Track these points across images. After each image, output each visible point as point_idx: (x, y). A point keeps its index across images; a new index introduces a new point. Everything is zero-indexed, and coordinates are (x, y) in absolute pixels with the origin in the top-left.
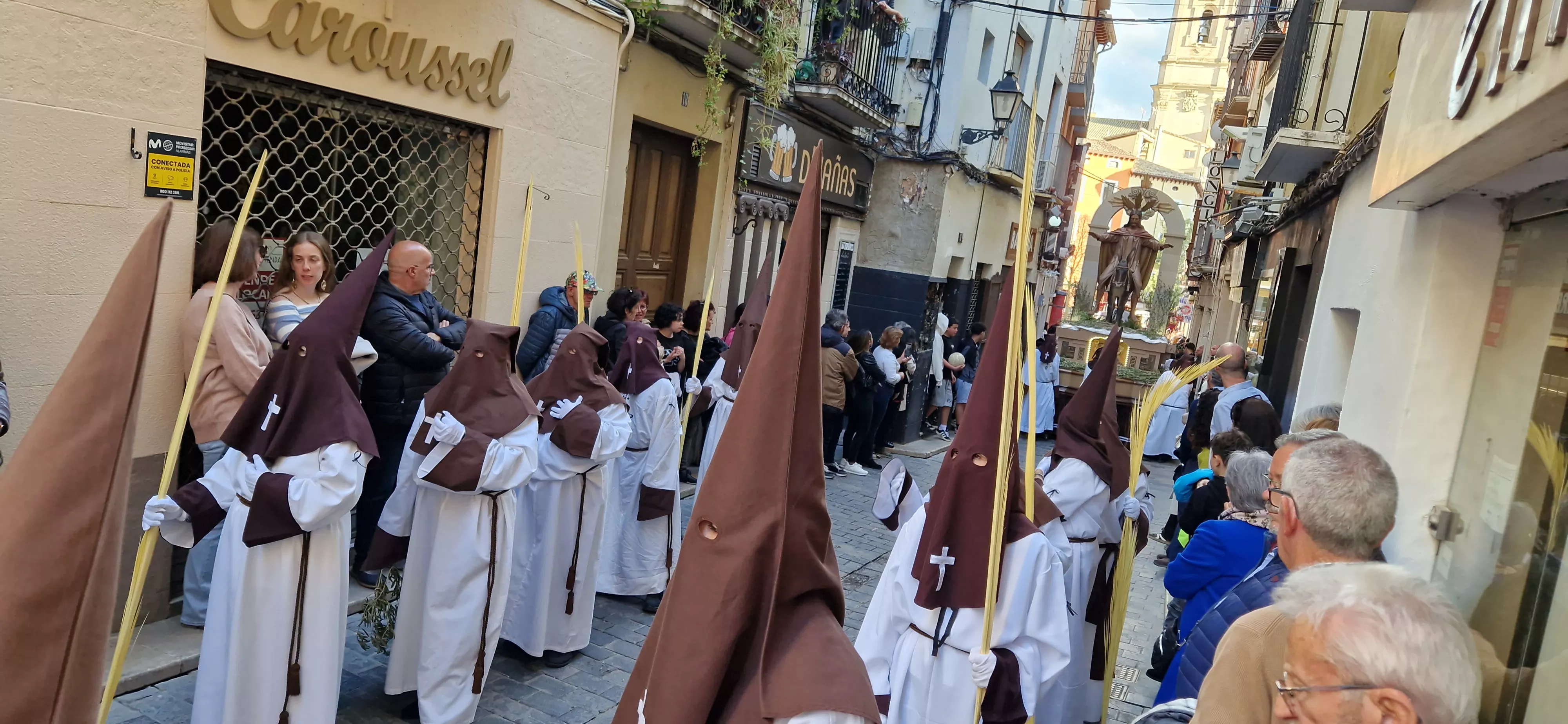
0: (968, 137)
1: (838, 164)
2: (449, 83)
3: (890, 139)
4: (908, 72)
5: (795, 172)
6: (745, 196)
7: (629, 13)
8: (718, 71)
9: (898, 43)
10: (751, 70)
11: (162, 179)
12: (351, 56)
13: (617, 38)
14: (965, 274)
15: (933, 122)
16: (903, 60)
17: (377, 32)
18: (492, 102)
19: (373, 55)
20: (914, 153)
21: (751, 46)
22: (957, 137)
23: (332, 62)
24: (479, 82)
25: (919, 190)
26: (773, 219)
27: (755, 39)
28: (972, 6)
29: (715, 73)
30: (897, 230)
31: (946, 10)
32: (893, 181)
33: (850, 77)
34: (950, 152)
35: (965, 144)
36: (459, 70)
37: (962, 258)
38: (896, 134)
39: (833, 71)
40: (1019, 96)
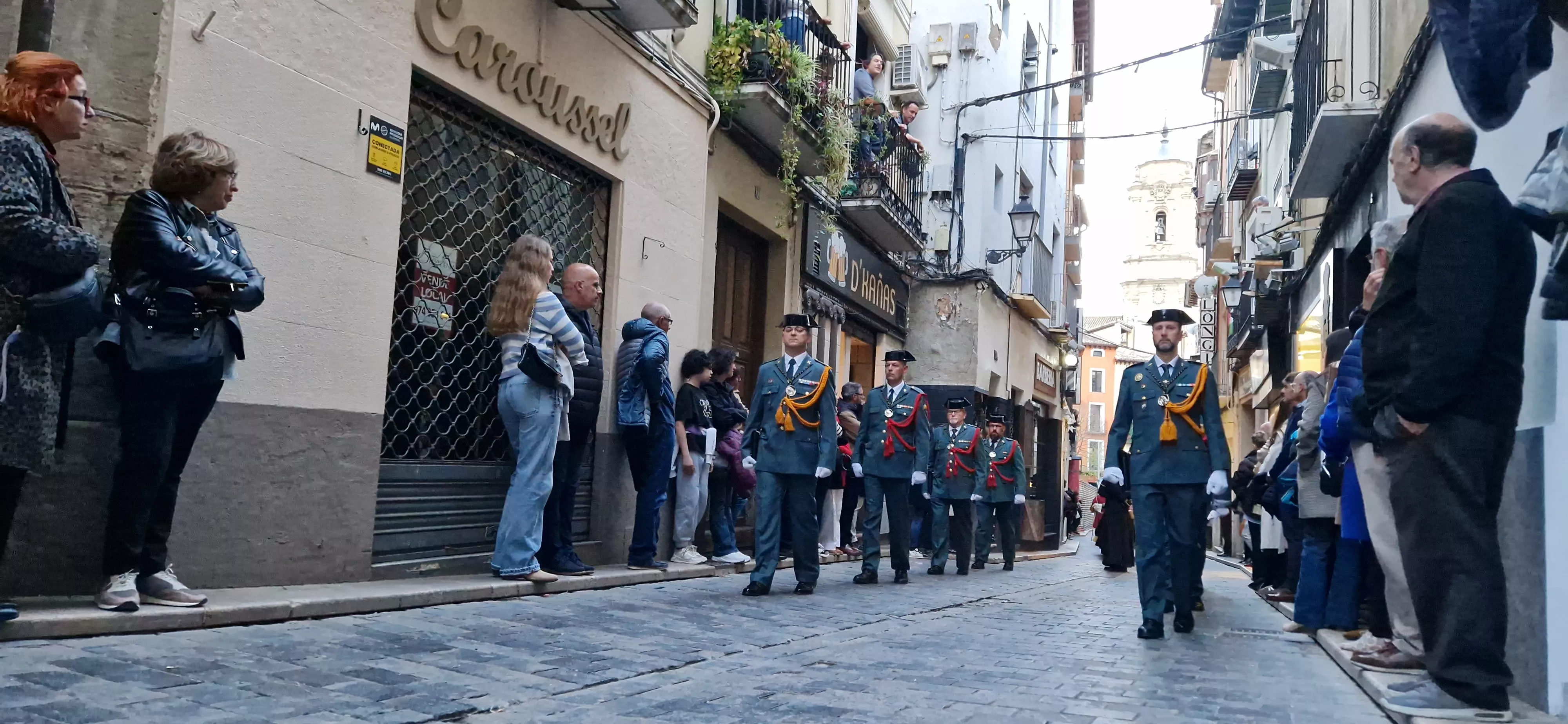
0: (994, 257)
1: (880, 281)
2: (585, 129)
3: (921, 265)
4: (931, 205)
5: (848, 278)
6: (810, 290)
7: (714, 102)
8: (793, 152)
9: (922, 173)
10: (807, 178)
11: (382, 159)
12: (514, 88)
13: (705, 124)
14: (1002, 393)
15: (960, 246)
16: (926, 194)
17: (534, 74)
18: (616, 157)
19: (530, 92)
20: (945, 275)
21: (814, 142)
22: (984, 258)
23: (502, 90)
24: (607, 135)
25: (954, 308)
26: (832, 320)
27: (816, 135)
28: (982, 143)
29: (790, 155)
30: (937, 346)
31: (960, 146)
32: (928, 302)
33: (887, 194)
34: (979, 270)
35: (990, 265)
36: (592, 122)
37: (999, 377)
38: (927, 260)
39: (875, 186)
40: (1036, 218)
